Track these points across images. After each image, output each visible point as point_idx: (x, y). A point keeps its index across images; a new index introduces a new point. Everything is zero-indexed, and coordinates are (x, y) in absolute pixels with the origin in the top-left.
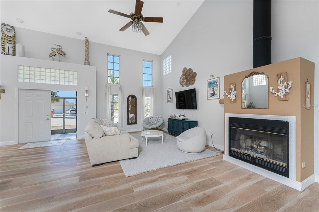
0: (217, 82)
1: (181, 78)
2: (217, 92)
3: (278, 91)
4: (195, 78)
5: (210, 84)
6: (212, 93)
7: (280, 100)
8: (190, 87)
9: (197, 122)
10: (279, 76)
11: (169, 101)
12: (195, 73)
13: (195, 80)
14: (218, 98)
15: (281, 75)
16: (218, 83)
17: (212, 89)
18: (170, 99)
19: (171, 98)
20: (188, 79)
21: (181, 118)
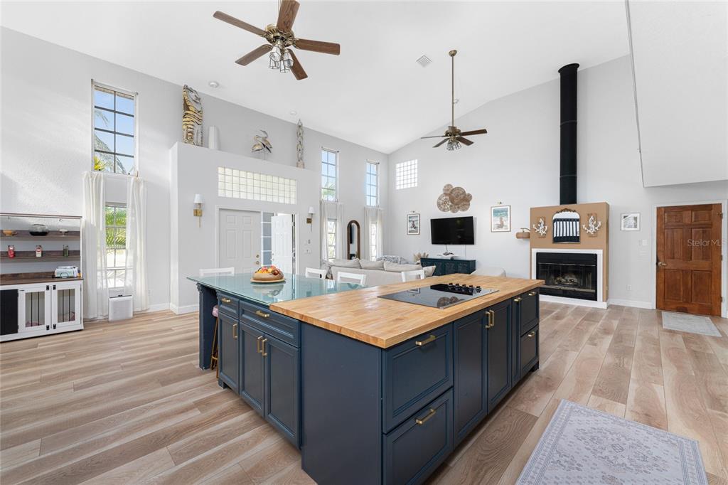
0: (507, 211)
1: (440, 198)
2: (507, 223)
3: (589, 228)
4: (469, 201)
5: (496, 212)
6: (499, 223)
7: (591, 236)
8: (460, 214)
9: (474, 262)
10: (589, 215)
11: (410, 232)
12: (469, 195)
13: (469, 205)
14: (509, 230)
15: (591, 214)
16: (509, 213)
17: (499, 219)
18: (413, 229)
19: (415, 228)
20: (456, 201)
21: (449, 257)
